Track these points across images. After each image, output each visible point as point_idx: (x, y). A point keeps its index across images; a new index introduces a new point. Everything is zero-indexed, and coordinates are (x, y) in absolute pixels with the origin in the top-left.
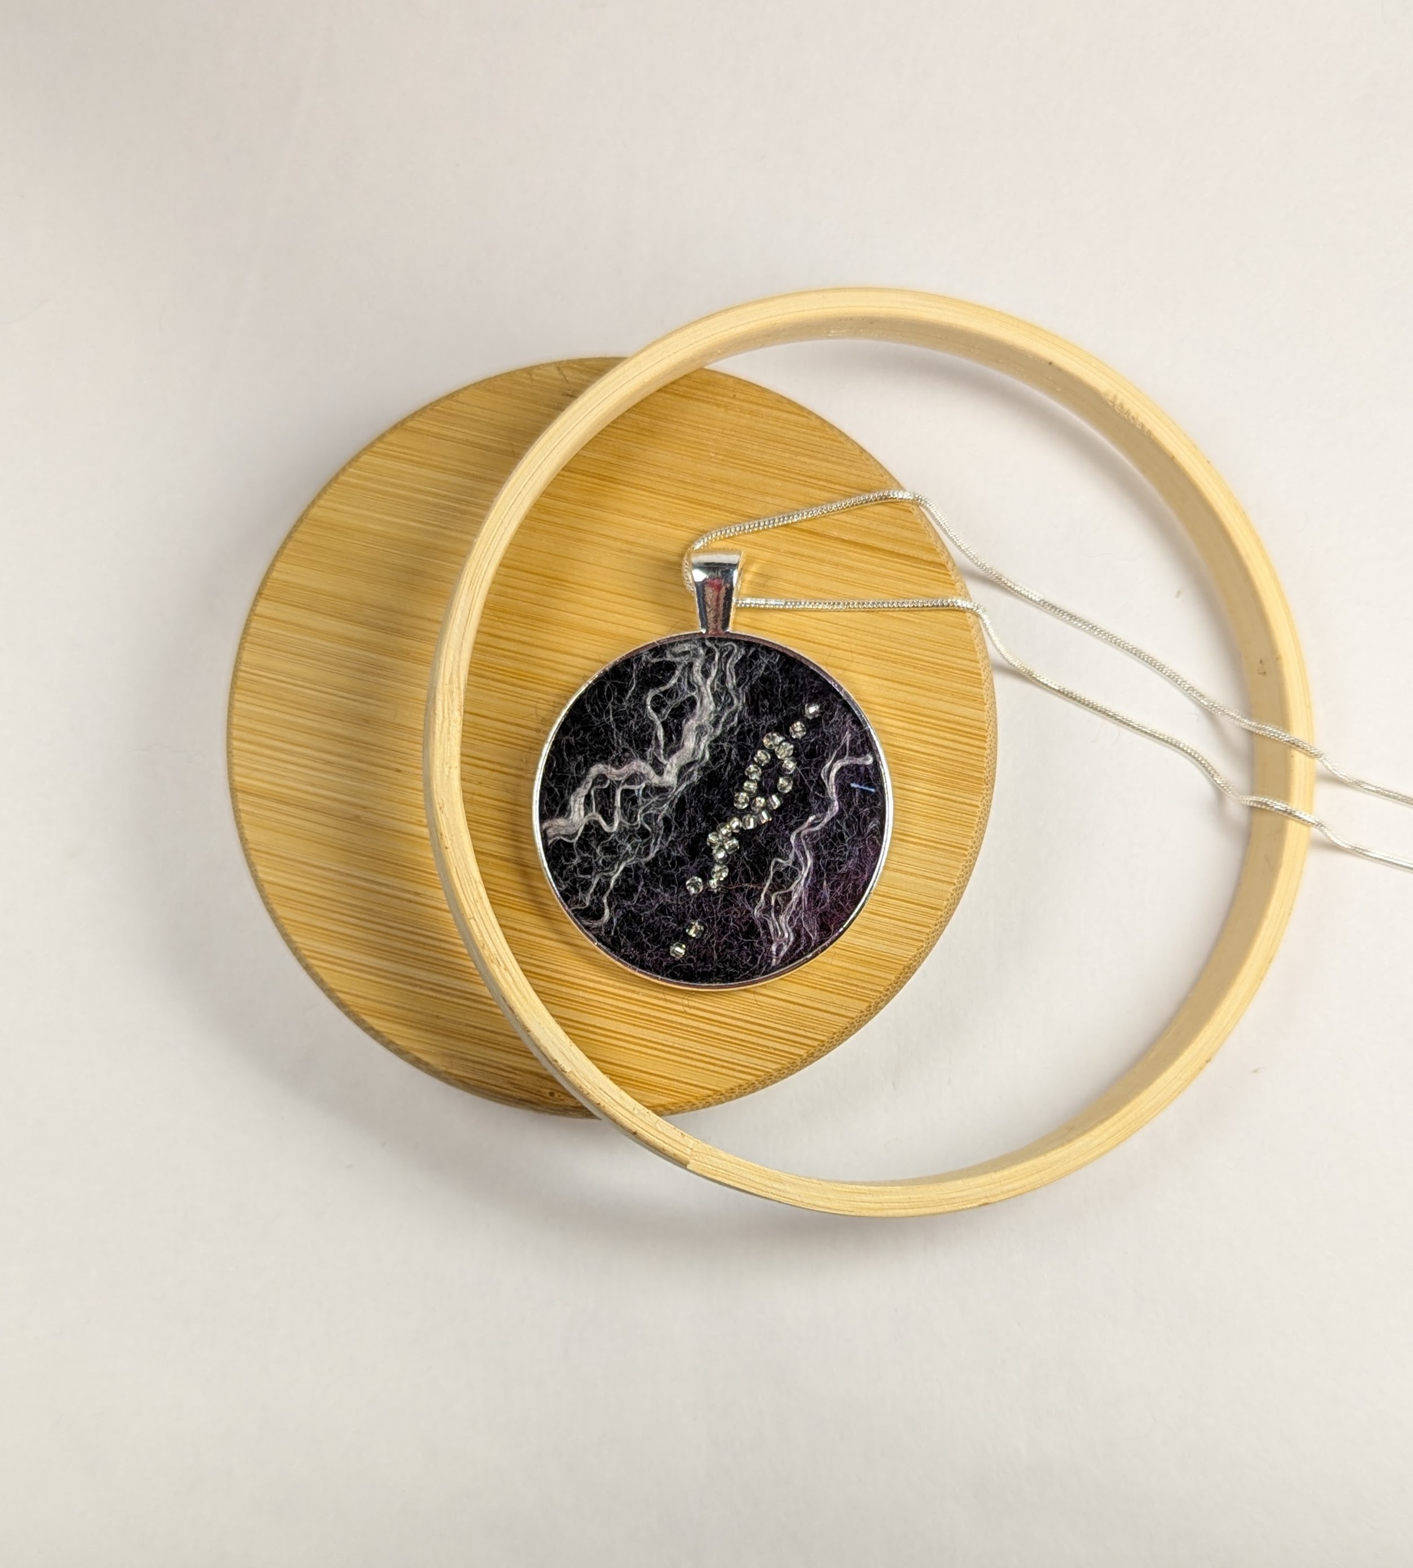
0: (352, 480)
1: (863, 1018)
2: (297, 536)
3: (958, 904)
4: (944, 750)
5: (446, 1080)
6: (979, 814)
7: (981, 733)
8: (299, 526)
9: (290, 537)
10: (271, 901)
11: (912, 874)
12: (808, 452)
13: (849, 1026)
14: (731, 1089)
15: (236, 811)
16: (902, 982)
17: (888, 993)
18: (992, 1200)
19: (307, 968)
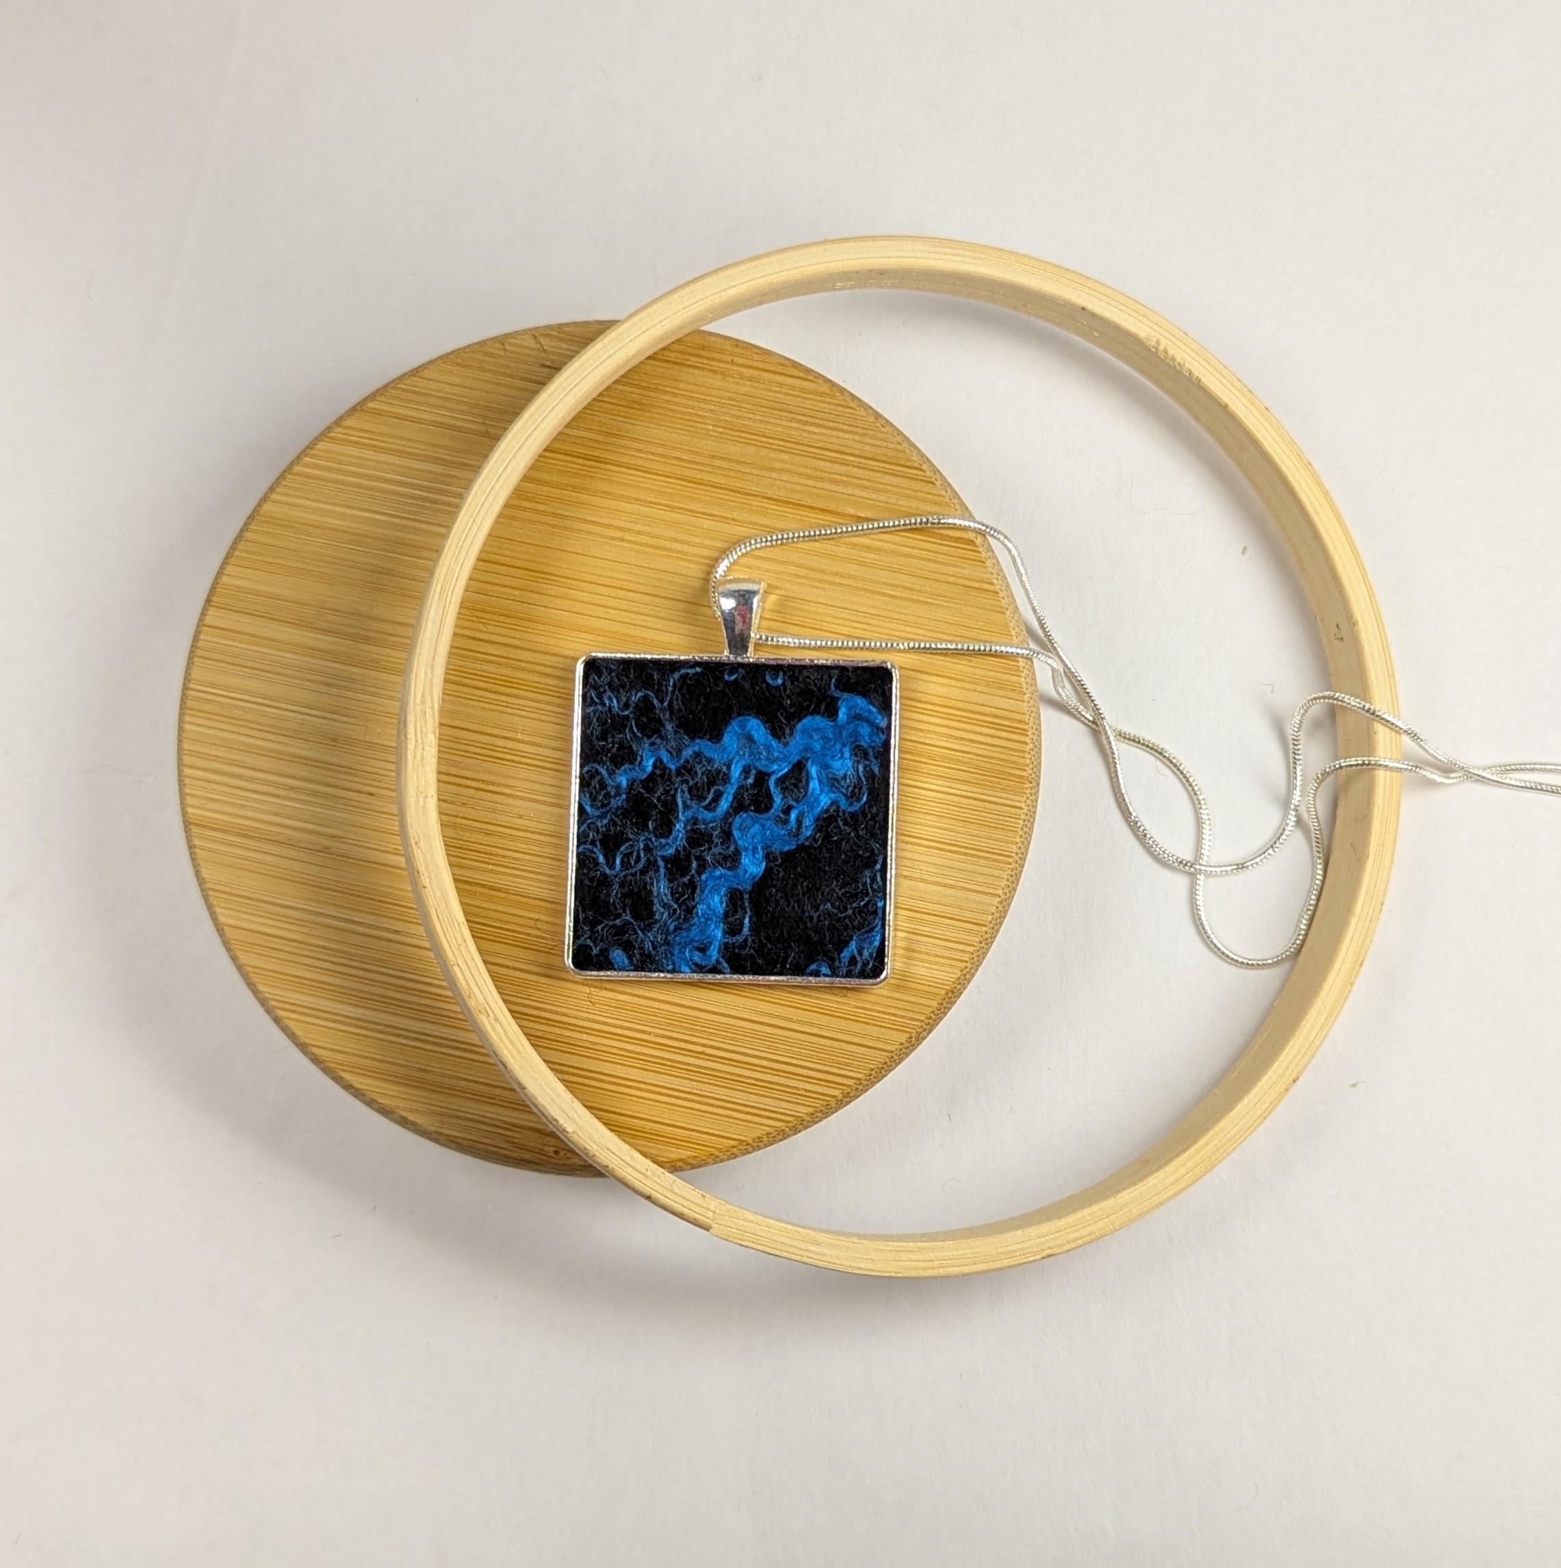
0: (308, 470)
1: (904, 1050)
2: (248, 535)
3: (1005, 917)
4: (982, 746)
5: (437, 1141)
6: (1023, 817)
7: (1021, 726)
8: (250, 524)
9: (239, 537)
10: (234, 947)
11: (951, 887)
12: (816, 421)
13: (887, 1060)
14: (759, 1138)
15: (191, 847)
16: (945, 1008)
17: (931, 1021)
18: (1057, 1251)
19: (277, 1020)
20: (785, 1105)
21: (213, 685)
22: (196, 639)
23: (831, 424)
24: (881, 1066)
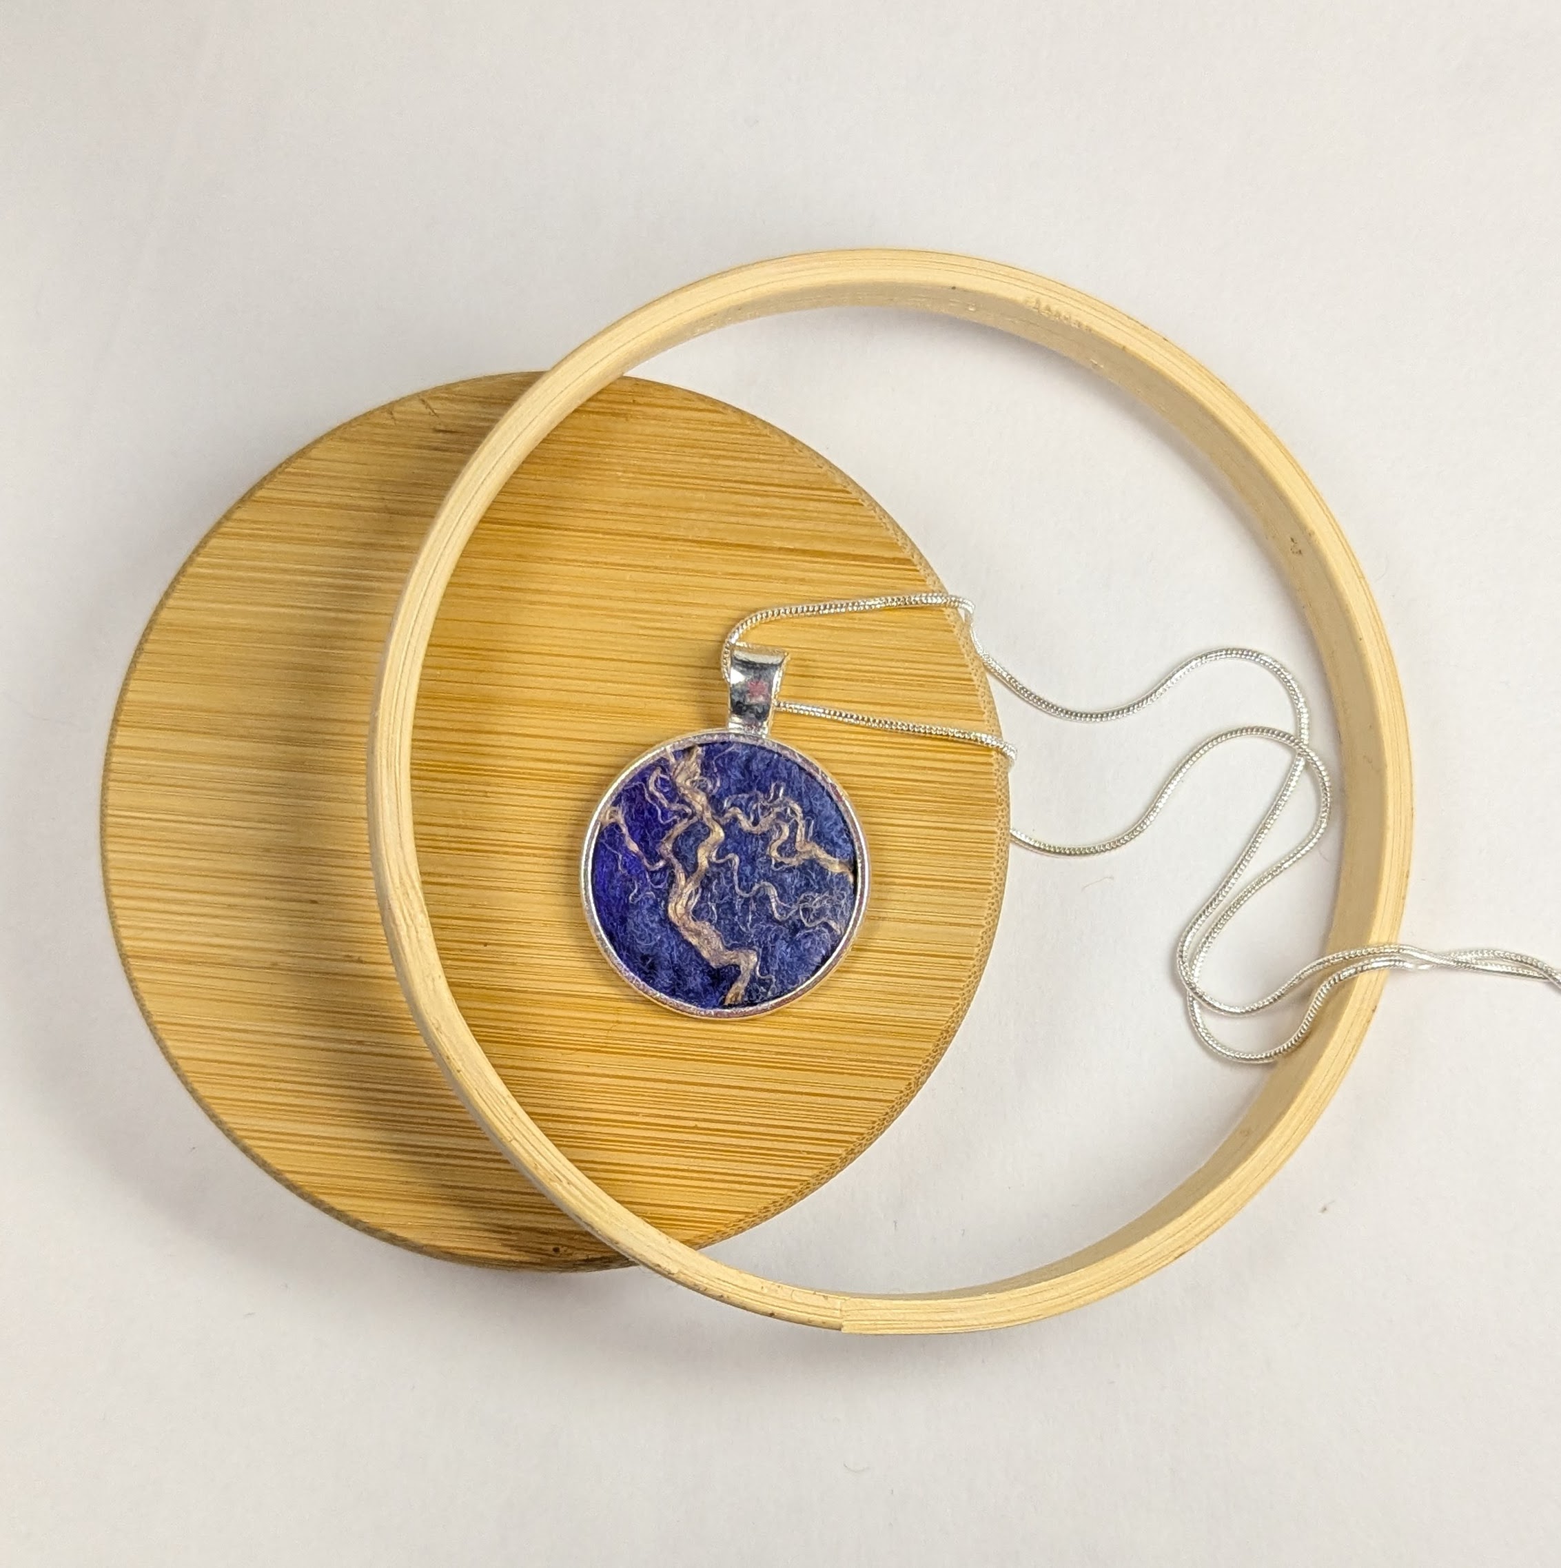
0: (203, 570)
1: (904, 1098)
2: (148, 647)
3: (991, 947)
4: (943, 773)
5: (430, 1255)
6: (997, 841)
8: (149, 634)
9: (139, 649)
10: (190, 1079)
11: (931, 923)
13: (887, 1111)
14: (765, 1208)
15: (131, 981)
16: (941, 1049)
17: (928, 1064)
19: (246, 1150)
20: (788, 1170)
21: (131, 809)
22: (107, 762)
23: (745, 455)
24: (882, 1117)
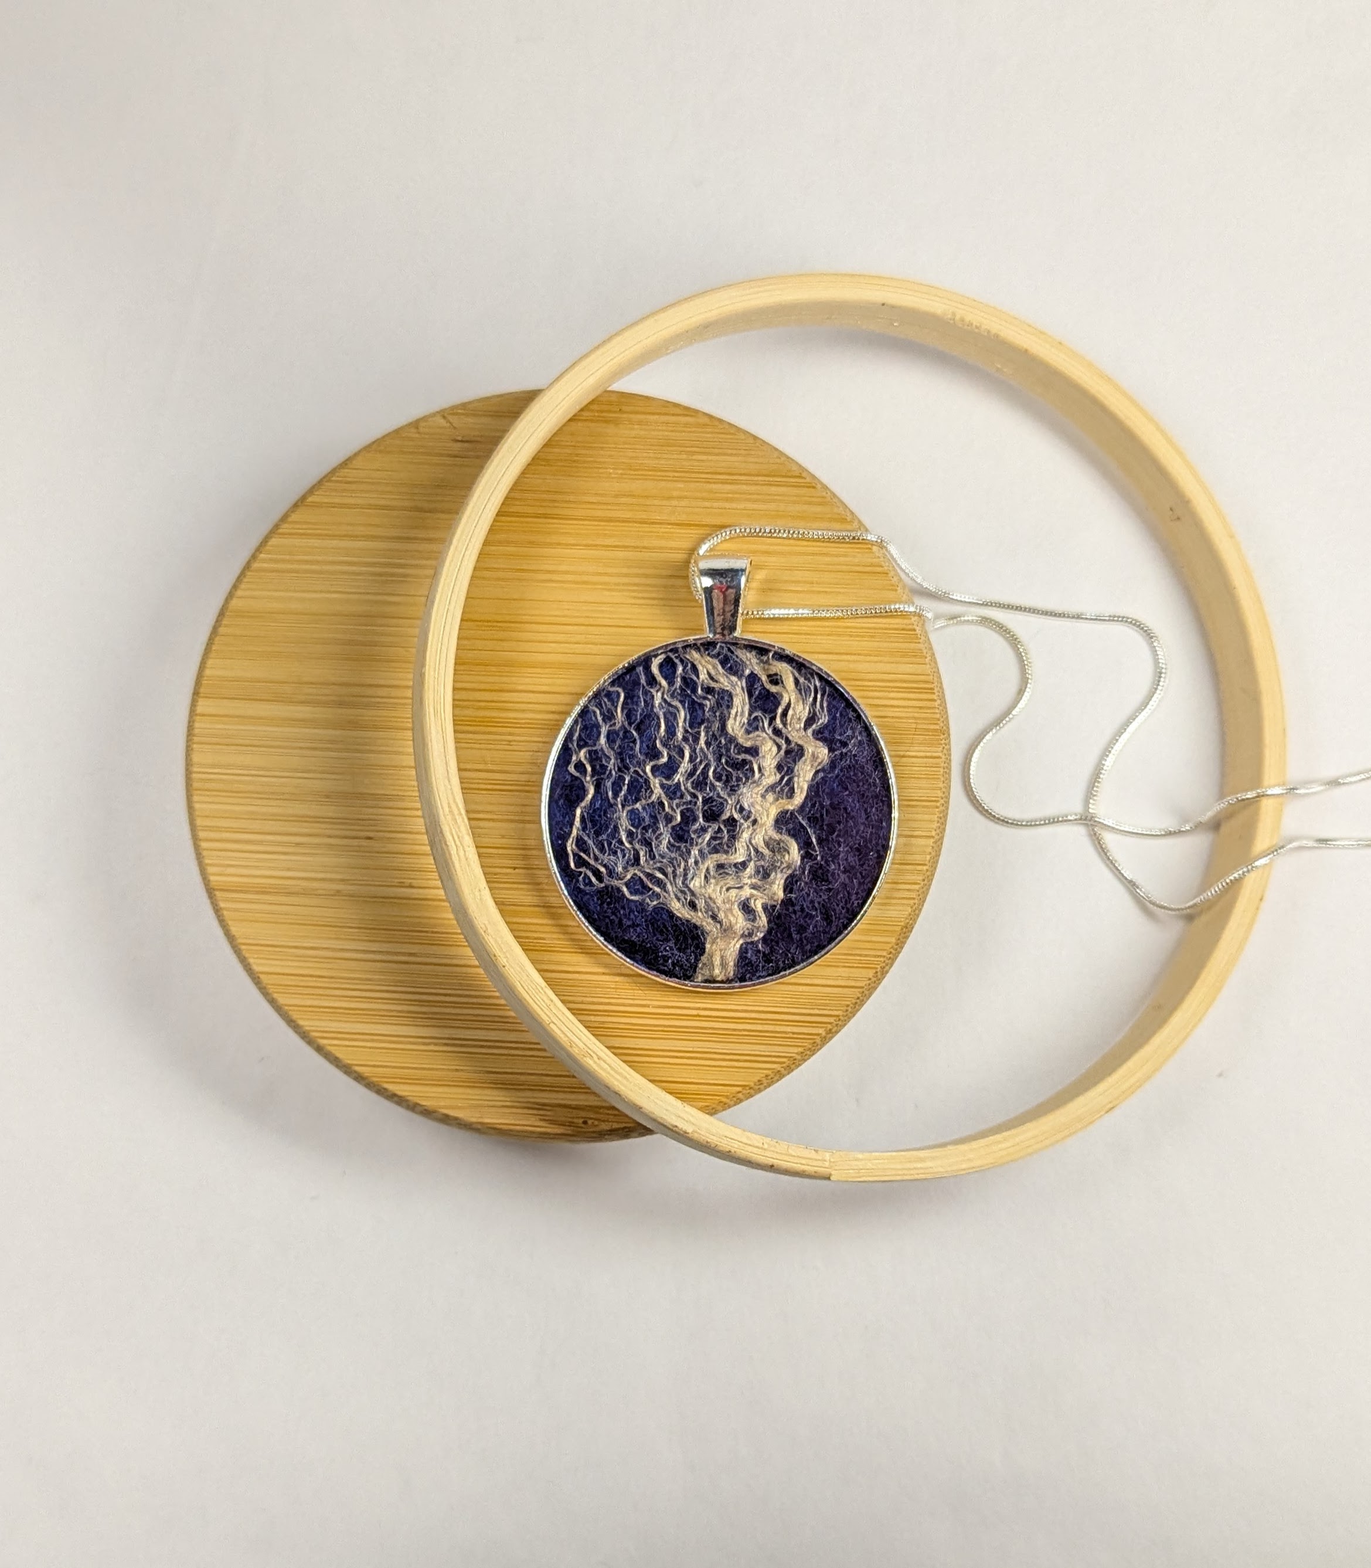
3: (939, 855)
7: (927, 686)
8: (221, 620)
9: (214, 634)
12: (705, 450)
13: (860, 995)
14: (759, 1081)
15: (217, 910)
16: (903, 942)
17: (891, 955)
20: (777, 1048)
21: (213, 766)
23: (716, 451)
24: (854, 1001)
